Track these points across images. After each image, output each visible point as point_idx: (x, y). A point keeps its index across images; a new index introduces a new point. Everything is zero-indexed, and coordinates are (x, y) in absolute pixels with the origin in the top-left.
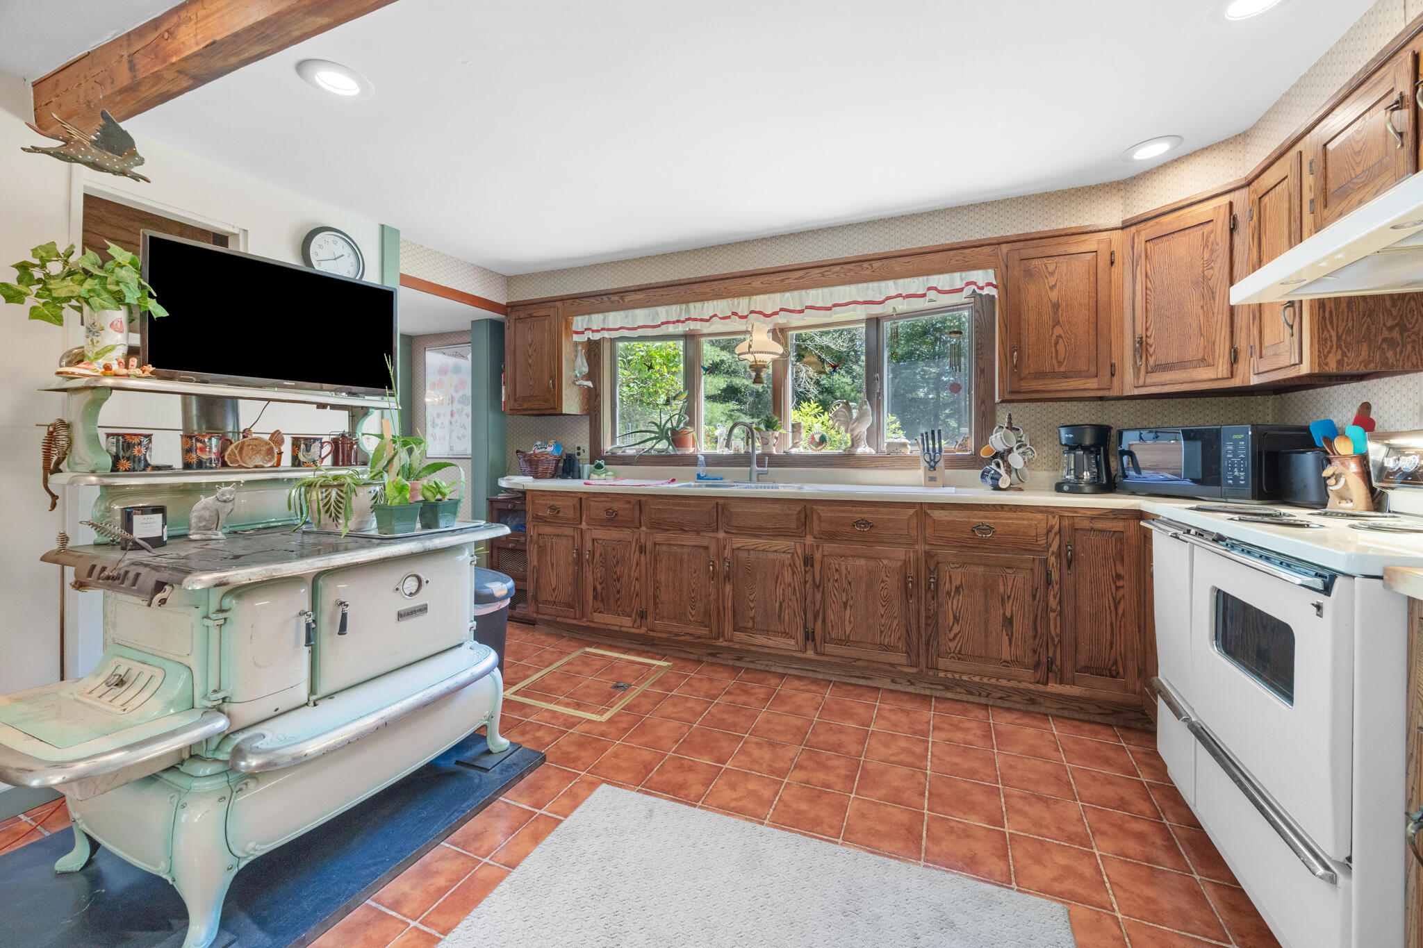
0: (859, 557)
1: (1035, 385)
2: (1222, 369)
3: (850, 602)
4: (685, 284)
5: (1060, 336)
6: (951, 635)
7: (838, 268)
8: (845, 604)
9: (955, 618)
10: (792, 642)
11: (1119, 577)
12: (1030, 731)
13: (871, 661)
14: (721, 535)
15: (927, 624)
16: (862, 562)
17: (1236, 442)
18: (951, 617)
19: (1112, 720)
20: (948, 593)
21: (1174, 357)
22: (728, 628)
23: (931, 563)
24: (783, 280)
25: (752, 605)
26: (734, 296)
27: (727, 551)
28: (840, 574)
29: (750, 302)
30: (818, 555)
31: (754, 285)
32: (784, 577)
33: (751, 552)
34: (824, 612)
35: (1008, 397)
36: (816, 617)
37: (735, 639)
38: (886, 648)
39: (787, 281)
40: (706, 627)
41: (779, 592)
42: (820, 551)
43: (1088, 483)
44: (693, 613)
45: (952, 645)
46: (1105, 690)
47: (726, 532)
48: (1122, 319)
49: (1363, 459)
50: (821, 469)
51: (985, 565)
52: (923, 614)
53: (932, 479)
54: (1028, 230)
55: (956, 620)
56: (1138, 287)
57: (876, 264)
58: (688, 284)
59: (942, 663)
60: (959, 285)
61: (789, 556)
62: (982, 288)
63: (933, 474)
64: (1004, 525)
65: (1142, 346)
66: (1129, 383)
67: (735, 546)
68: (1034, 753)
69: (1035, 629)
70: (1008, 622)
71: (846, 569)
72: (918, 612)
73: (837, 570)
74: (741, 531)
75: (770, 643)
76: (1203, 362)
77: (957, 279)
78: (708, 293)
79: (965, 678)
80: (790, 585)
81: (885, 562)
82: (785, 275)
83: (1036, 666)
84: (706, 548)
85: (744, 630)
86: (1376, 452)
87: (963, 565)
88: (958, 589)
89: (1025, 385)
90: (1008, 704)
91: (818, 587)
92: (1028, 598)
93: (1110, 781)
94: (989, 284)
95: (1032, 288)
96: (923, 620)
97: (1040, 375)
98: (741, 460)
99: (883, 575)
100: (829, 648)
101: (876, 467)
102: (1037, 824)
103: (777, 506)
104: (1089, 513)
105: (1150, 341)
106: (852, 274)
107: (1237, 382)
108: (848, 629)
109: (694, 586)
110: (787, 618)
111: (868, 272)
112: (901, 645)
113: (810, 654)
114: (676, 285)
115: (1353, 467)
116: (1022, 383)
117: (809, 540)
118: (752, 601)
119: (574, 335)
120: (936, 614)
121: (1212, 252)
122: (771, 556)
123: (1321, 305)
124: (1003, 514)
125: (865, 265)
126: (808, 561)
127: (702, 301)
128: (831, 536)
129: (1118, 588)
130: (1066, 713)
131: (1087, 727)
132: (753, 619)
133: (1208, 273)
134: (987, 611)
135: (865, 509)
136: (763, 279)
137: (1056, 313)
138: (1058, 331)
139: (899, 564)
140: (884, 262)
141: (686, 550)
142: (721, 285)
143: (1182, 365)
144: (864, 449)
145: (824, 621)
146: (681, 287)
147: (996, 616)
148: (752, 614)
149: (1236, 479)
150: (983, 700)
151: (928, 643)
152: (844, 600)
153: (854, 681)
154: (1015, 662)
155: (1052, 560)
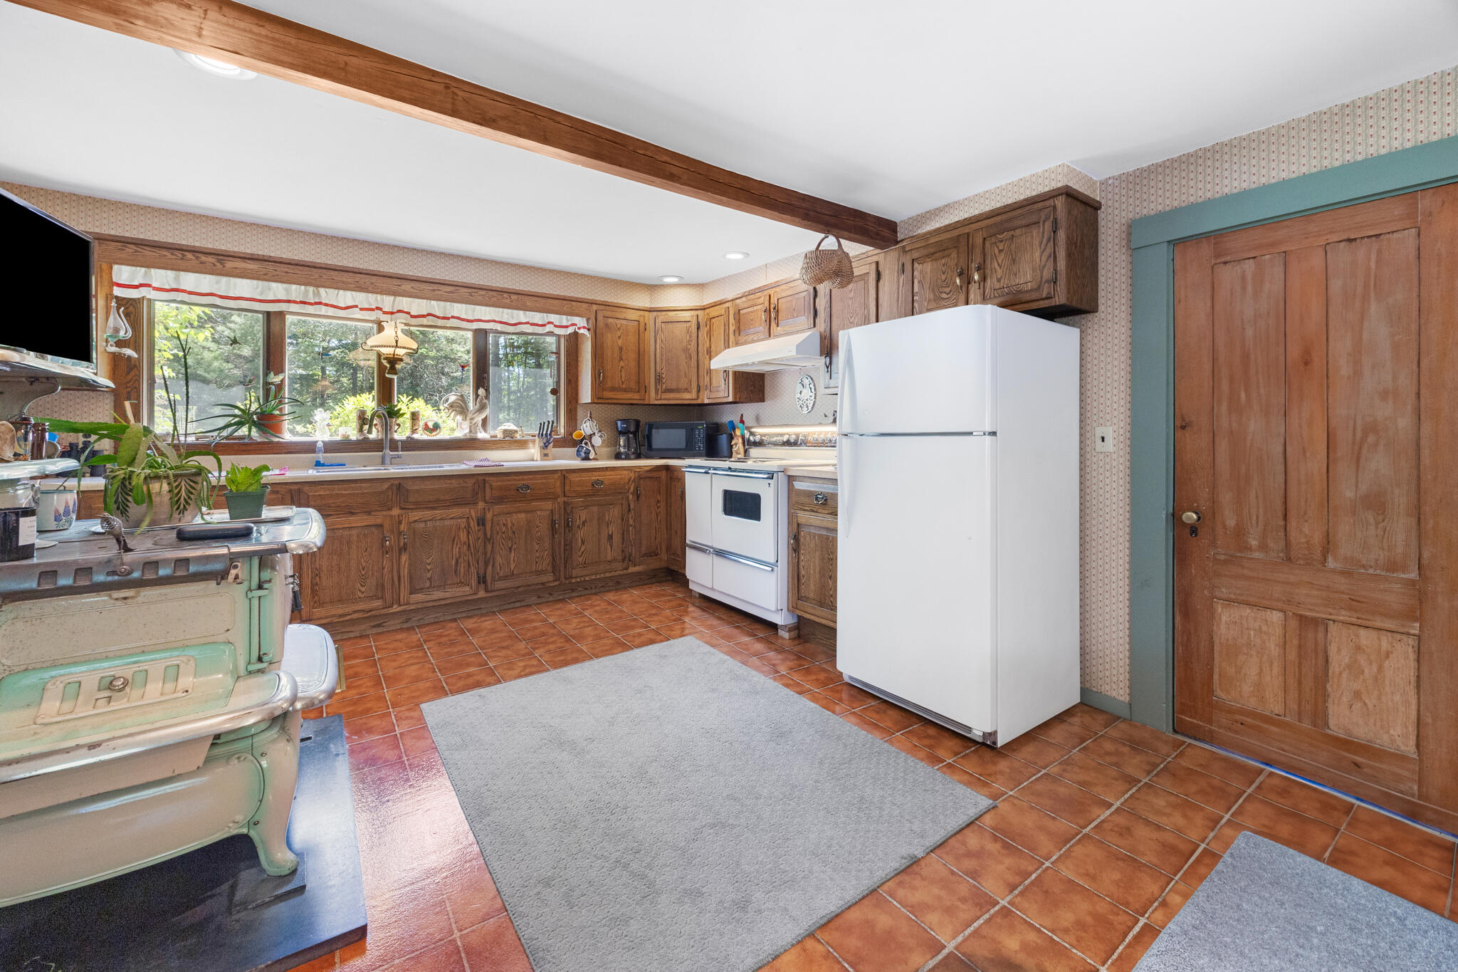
0: (520, 512)
1: (611, 395)
2: (694, 395)
3: (515, 546)
4: (321, 268)
5: (622, 367)
6: (580, 554)
7: (484, 292)
8: (510, 549)
9: (582, 540)
10: (467, 589)
11: (658, 502)
12: (626, 596)
13: (529, 585)
14: (396, 512)
15: (565, 550)
16: (523, 515)
17: (699, 429)
18: (580, 541)
19: (654, 580)
20: (578, 527)
21: (674, 386)
22: (404, 593)
23: (568, 509)
24: (434, 290)
25: (429, 567)
26: (381, 293)
27: (403, 525)
28: (507, 528)
29: (394, 300)
30: (489, 516)
31: (403, 287)
32: (459, 538)
33: (428, 523)
34: (493, 559)
35: (596, 401)
36: (486, 564)
37: (412, 601)
38: (539, 573)
39: (437, 292)
40: (378, 599)
41: (456, 550)
42: (491, 512)
43: (633, 453)
44: (363, 589)
45: (580, 559)
46: (654, 564)
47: (401, 508)
48: (649, 361)
49: (743, 437)
50: (452, 452)
51: (598, 505)
52: (562, 543)
53: (546, 455)
54: (606, 299)
55: (583, 543)
56: (658, 346)
57: (514, 297)
58: (325, 268)
59: (574, 573)
60: (564, 324)
61: (464, 520)
62: (579, 328)
63: (546, 452)
64: (609, 479)
65: (659, 379)
66: (653, 398)
67: (412, 519)
68: (635, 602)
69: (623, 539)
70: (610, 537)
71: (511, 522)
72: (560, 542)
73: (504, 525)
74: (419, 506)
75: (447, 595)
76: (687, 390)
77: (564, 320)
78: (351, 283)
79: (587, 579)
80: (465, 543)
81: (539, 513)
82: (436, 287)
83: (623, 560)
84: (381, 526)
85: (421, 590)
86: (747, 435)
87: (586, 507)
88: (584, 523)
89: (607, 394)
90: (608, 589)
91: (489, 540)
92: (620, 521)
93: (670, 601)
94: (584, 327)
95: (609, 335)
96: (562, 548)
97: (613, 389)
98: (364, 445)
99: (538, 522)
100: (500, 585)
101: (497, 449)
102: (660, 622)
103: (453, 481)
104: (647, 469)
105: (664, 376)
106: (495, 299)
107: (699, 402)
108: (512, 567)
109: (364, 564)
110: (462, 570)
111: (508, 301)
112: (550, 568)
113: (482, 594)
114: (308, 266)
115: (740, 440)
116: (605, 393)
117: (481, 505)
118: (429, 564)
119: (115, 288)
120: (571, 542)
121: (690, 337)
122: (447, 523)
123: (735, 373)
124: (608, 473)
125: (505, 295)
126: (481, 522)
127: (338, 288)
128: (500, 500)
129: (658, 507)
130: (634, 584)
131: (645, 587)
132: (430, 579)
133: (689, 346)
134: (599, 533)
135: (525, 477)
136: (413, 284)
137: (621, 353)
138: (622, 364)
139: (548, 512)
140: (520, 296)
141: (354, 532)
142: (367, 279)
143: (677, 390)
144: (482, 435)
145: (493, 565)
146: (315, 270)
147: (604, 534)
148: (429, 575)
149: (700, 447)
150: (593, 591)
151: (565, 563)
152: (510, 545)
153: (512, 605)
154: (615, 560)
155: (631, 496)
